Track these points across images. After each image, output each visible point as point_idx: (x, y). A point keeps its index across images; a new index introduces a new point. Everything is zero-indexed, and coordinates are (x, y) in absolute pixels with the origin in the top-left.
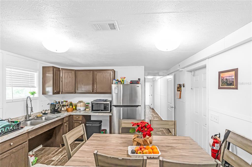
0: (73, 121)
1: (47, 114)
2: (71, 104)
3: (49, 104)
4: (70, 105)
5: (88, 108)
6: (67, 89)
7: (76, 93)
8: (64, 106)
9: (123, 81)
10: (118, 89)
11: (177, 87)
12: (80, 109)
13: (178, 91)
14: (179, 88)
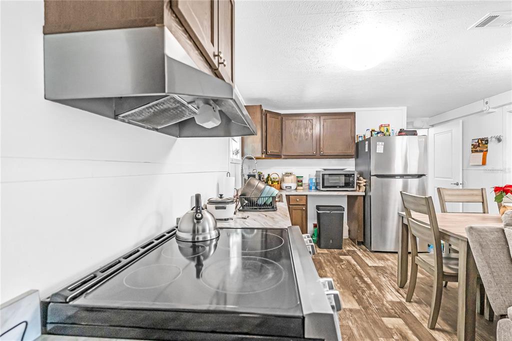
7: (283, 157)
9: (387, 131)
10: (384, 146)
11: (472, 145)
12: (291, 187)
13: (477, 151)
14: (480, 145)
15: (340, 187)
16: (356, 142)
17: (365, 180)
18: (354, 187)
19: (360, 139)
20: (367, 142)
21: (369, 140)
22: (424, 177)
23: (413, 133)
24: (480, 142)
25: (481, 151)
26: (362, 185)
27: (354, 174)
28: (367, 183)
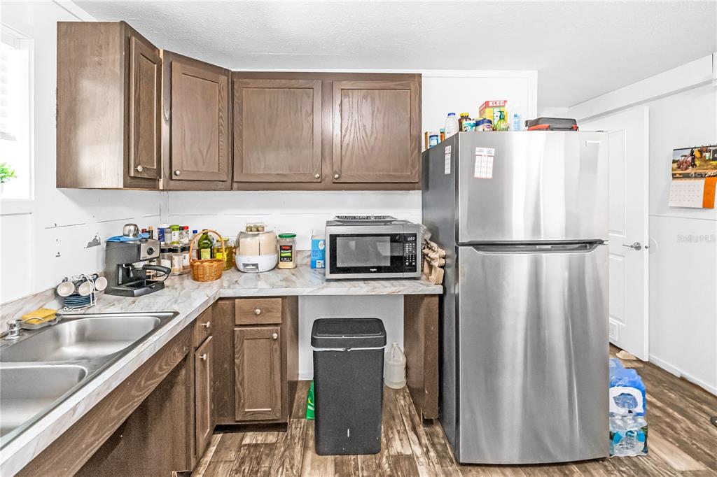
0: (234, 332)
1: (88, 300)
2: (206, 241)
3: (95, 243)
4: (201, 247)
5: (290, 259)
6: (196, 164)
7: (235, 185)
8: (174, 251)
9: (502, 117)
10: (495, 157)
11: (674, 162)
12: (256, 265)
13: (687, 176)
14: (697, 163)
15: (380, 269)
16: (423, 150)
17: (443, 253)
18: (414, 270)
19: (434, 142)
20: (448, 149)
21: (454, 141)
22: (600, 247)
23: (569, 126)
24: (697, 154)
25: (701, 176)
26: (436, 264)
27: (415, 235)
28: (449, 261)
